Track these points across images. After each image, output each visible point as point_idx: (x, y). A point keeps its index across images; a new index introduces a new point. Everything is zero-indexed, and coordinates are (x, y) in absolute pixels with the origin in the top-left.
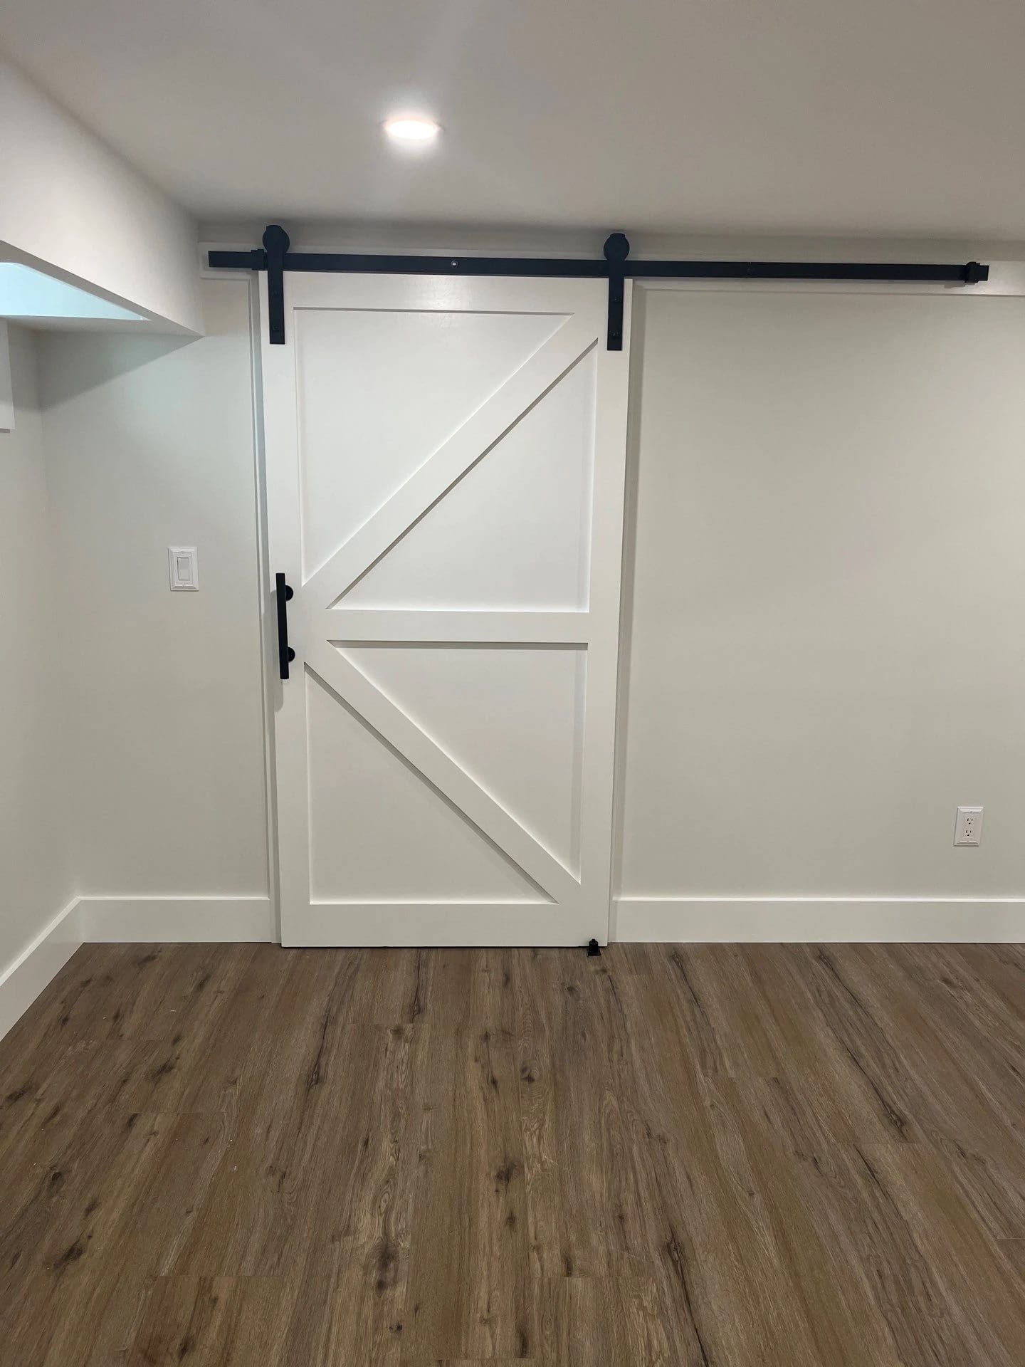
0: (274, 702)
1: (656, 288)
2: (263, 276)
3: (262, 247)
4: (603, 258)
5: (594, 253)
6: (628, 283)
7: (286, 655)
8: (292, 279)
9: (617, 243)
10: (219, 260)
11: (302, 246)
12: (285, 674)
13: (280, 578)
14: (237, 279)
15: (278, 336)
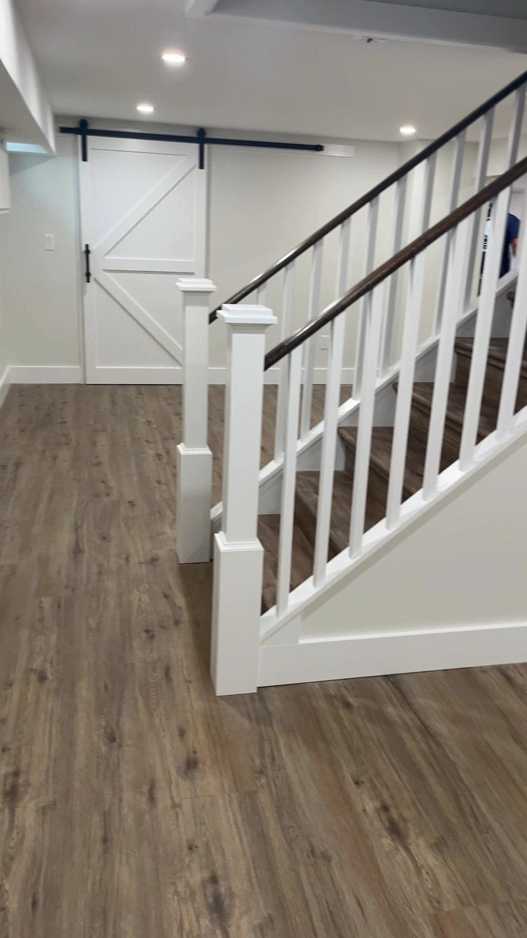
0: (82, 292)
1: (215, 147)
2: (79, 137)
3: (79, 127)
4: (197, 137)
5: (194, 134)
6: (206, 146)
7: (88, 275)
8: (90, 139)
9: (201, 131)
10: (64, 130)
11: (92, 126)
12: (88, 281)
13: (87, 246)
14: (70, 137)
15: (85, 159)
